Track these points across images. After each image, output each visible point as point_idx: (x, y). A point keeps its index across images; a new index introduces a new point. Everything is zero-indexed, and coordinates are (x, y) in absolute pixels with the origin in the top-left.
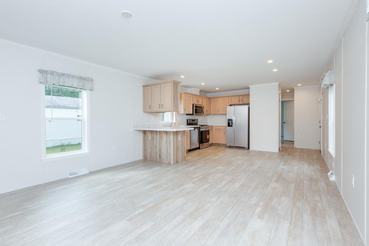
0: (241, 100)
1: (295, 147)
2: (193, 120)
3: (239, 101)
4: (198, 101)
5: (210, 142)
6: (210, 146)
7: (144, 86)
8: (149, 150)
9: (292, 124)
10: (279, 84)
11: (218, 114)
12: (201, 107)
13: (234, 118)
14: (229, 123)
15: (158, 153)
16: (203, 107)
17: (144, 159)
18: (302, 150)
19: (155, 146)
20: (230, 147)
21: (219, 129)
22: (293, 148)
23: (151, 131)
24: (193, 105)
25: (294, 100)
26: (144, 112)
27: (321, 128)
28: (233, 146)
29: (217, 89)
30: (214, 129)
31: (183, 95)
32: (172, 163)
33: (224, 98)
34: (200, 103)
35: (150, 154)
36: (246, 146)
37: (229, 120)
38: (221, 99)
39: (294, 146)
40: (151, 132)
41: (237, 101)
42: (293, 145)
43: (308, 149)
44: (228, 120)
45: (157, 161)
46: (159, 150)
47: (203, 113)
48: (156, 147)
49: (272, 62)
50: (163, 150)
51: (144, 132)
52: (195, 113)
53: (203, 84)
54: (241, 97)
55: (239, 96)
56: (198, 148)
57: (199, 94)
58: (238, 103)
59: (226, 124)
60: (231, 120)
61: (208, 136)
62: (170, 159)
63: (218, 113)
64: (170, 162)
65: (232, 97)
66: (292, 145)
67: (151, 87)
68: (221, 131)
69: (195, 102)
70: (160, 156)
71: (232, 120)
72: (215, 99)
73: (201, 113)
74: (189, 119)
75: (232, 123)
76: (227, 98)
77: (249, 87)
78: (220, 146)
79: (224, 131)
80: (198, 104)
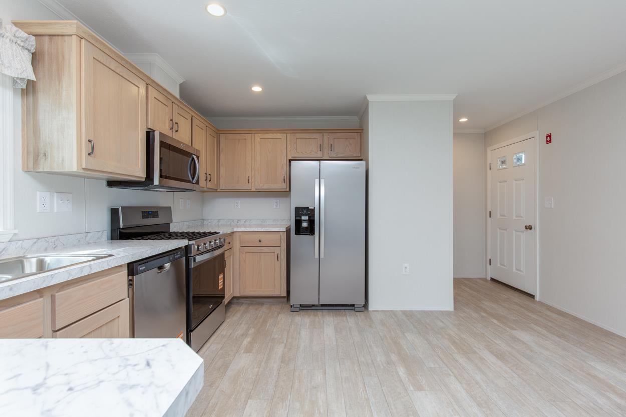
0: (326, 145)
2: (150, 213)
4: (173, 124)
10: (454, 101)
11: (250, 192)
12: (189, 154)
13: (318, 205)
14: (298, 223)
16: (198, 157)
21: (256, 244)
24: (149, 135)
30: (237, 245)
33: (269, 135)
34: (183, 137)
36: (360, 300)
37: (299, 211)
38: (258, 137)
41: (315, 148)
44: (298, 209)
47: (197, 183)
52: (161, 176)
54: (327, 136)
55: (320, 131)
57: (179, 98)
58: (319, 154)
60: (308, 211)
61: (221, 276)
63: (247, 187)
65: (298, 135)
68: (265, 250)
69: (161, 128)
71: (313, 210)
72: (238, 136)
73: (189, 182)
74: (122, 207)
75: (311, 222)
76: (279, 136)
77: (365, 98)
78: (262, 304)
79: (277, 250)
80: (176, 136)
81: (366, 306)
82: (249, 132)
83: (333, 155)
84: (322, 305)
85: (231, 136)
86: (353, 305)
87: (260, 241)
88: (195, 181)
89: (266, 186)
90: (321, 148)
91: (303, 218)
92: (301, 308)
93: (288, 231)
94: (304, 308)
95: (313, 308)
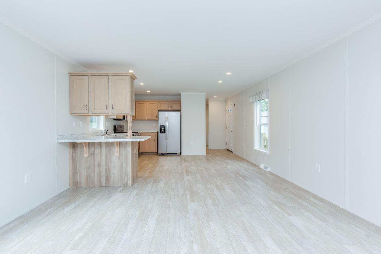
0: (170, 106)
7: (71, 75)
8: (84, 173)
10: (206, 95)
13: (167, 125)
14: (161, 129)
15: (104, 173)
17: (74, 186)
19: (96, 164)
23: (89, 143)
26: (72, 114)
28: (165, 154)
29: (149, 91)
32: (130, 183)
33: (152, 103)
35: (88, 178)
36: (179, 152)
37: (161, 126)
38: (148, 103)
40: (89, 145)
45: (101, 186)
46: (106, 169)
48: (99, 165)
49: (230, 75)
50: (114, 167)
51: (74, 146)
53: (142, 84)
54: (170, 103)
55: (168, 101)
58: (167, 109)
62: (127, 179)
63: (145, 119)
64: (127, 183)
65: (161, 103)
67: (88, 77)
70: (107, 178)
71: (165, 126)
72: (142, 103)
74: (117, 125)
75: (164, 129)
76: (155, 103)
77: (180, 94)
78: (150, 155)
79: (154, 138)
81: (181, 154)
82: (145, 101)
83: (172, 109)
84: (168, 154)
85: (139, 103)
86: (177, 154)
89: (151, 119)
90: (168, 106)
91: (162, 128)
92: (161, 155)
93: (158, 133)
94: (163, 155)
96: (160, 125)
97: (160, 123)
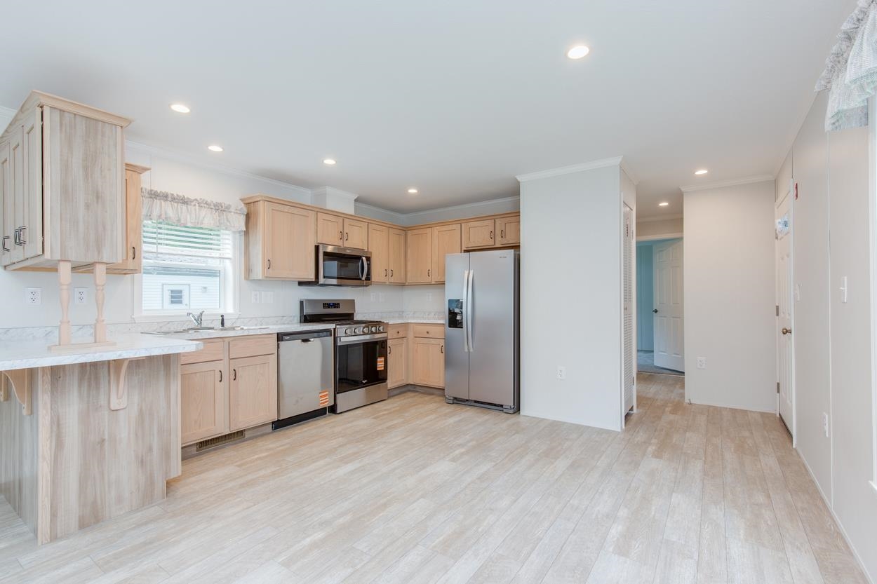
0: (498, 232)
1: (687, 401)
2: (331, 304)
3: (493, 235)
4: (343, 235)
5: (392, 382)
6: (389, 397)
9: (678, 316)
11: (429, 284)
12: (359, 258)
13: (466, 298)
14: (452, 316)
16: (369, 259)
18: (713, 413)
20: (457, 401)
21: (425, 335)
22: (679, 407)
24: (317, 248)
25: (681, 239)
27: (790, 339)
28: (467, 400)
29: (413, 191)
30: (411, 335)
31: (263, 210)
33: (446, 228)
34: (355, 241)
36: (509, 402)
37: (452, 303)
38: (436, 230)
39: (682, 396)
41: (487, 235)
42: (681, 391)
43: (734, 411)
44: (450, 301)
47: (367, 279)
52: (324, 277)
54: (498, 222)
55: (493, 218)
56: (333, 409)
57: (352, 212)
58: (491, 242)
59: (444, 320)
60: (459, 303)
61: (380, 359)
63: (428, 280)
66: (677, 390)
68: (433, 341)
69: (330, 240)
71: (462, 303)
72: (421, 231)
73: (360, 279)
74: (306, 300)
76: (454, 226)
77: (518, 181)
78: (432, 394)
79: (442, 342)
80: (347, 244)
81: (517, 409)
82: (430, 226)
84: (476, 402)
85: (416, 232)
86: (502, 406)
87: (428, 332)
88: (363, 279)
91: (456, 310)
92: (455, 401)
95: (467, 403)
96: (449, 301)
97: (451, 293)
